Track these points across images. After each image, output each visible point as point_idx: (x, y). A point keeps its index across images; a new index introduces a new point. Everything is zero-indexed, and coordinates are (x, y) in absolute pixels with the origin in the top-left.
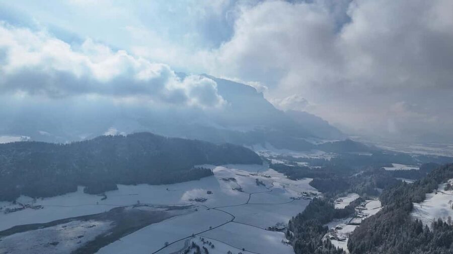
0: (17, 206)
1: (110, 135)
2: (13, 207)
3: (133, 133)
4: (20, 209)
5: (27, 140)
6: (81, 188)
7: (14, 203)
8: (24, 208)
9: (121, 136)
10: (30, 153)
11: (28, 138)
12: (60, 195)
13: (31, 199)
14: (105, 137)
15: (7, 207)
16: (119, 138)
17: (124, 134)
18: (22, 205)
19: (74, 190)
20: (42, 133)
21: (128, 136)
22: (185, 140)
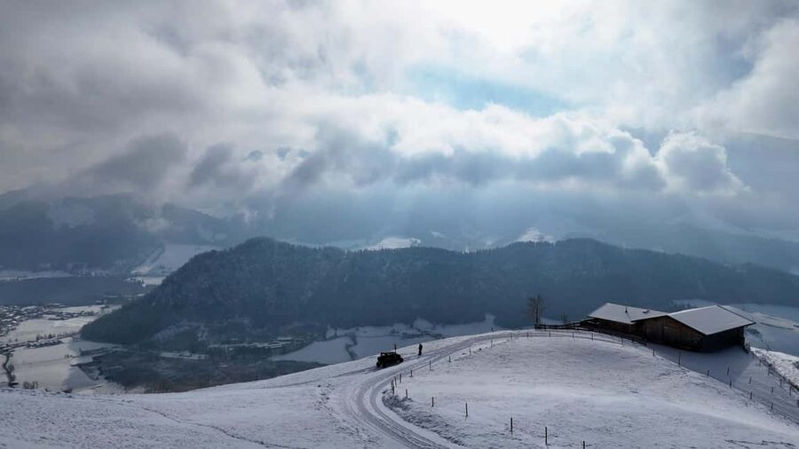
0: (414, 332)
1: (530, 242)
2: (410, 332)
3: (565, 240)
4: (418, 336)
5: (417, 245)
6: (490, 318)
7: (412, 327)
8: (422, 335)
9: (547, 244)
10: (428, 263)
11: (419, 241)
12: (464, 323)
13: (431, 325)
14: (521, 244)
15: (405, 331)
16: (543, 246)
17: (550, 239)
18: (419, 330)
19: (481, 319)
20: (435, 234)
21: (558, 243)
22: (657, 254)
